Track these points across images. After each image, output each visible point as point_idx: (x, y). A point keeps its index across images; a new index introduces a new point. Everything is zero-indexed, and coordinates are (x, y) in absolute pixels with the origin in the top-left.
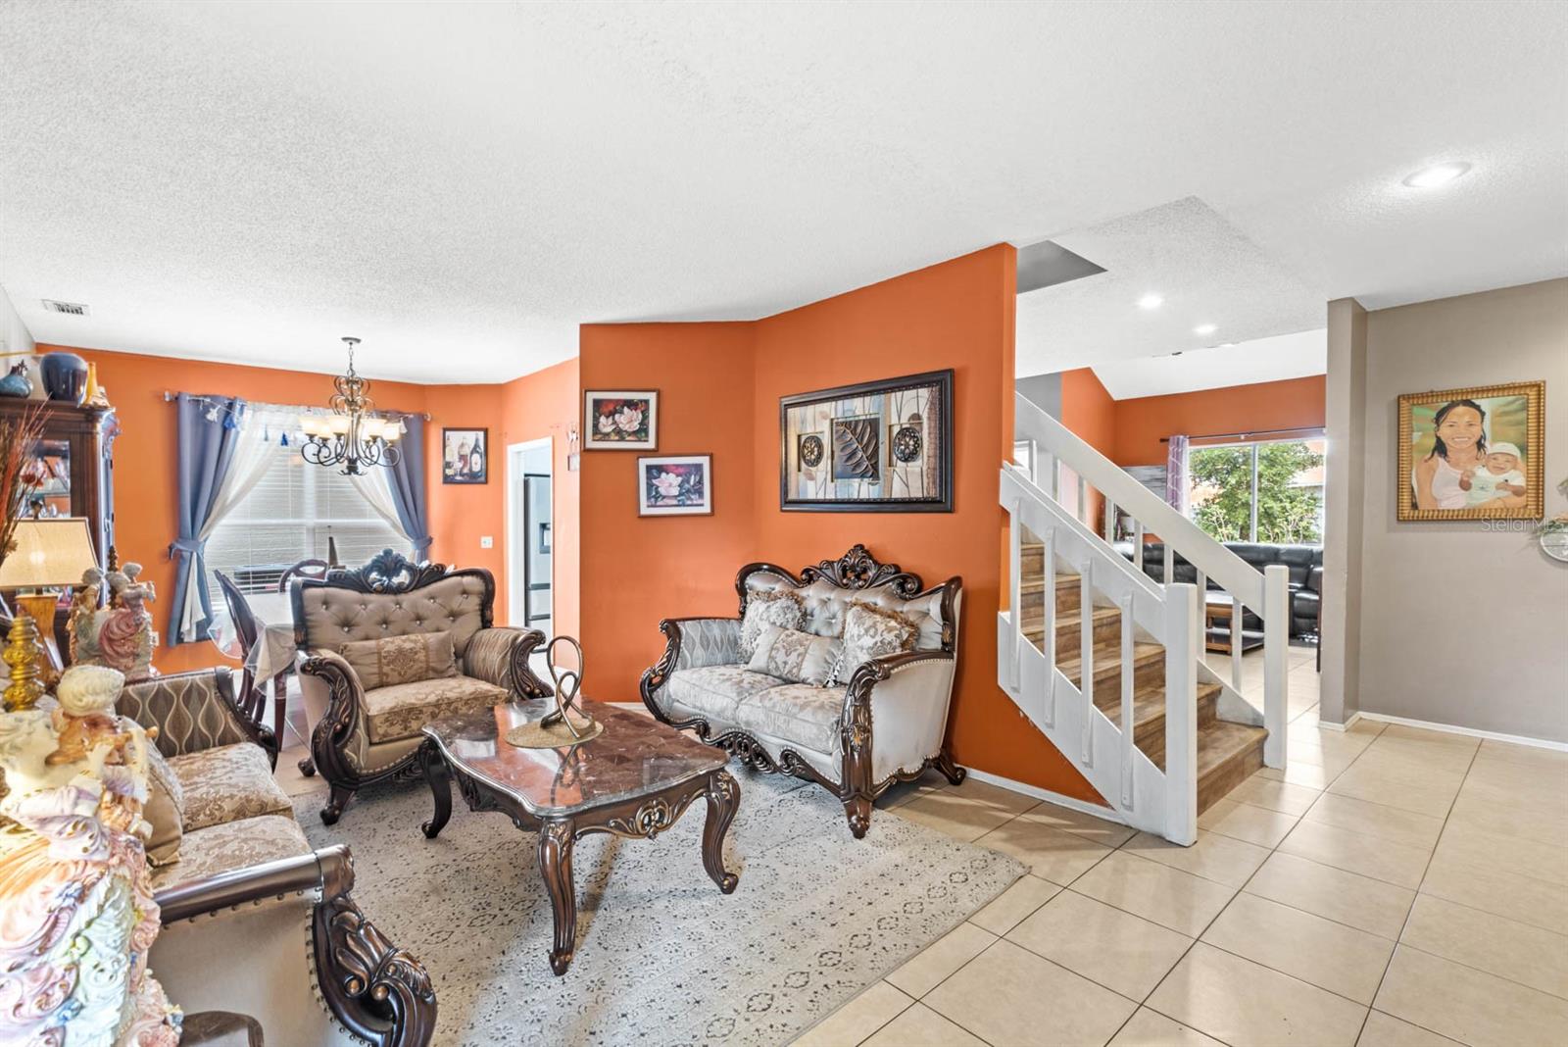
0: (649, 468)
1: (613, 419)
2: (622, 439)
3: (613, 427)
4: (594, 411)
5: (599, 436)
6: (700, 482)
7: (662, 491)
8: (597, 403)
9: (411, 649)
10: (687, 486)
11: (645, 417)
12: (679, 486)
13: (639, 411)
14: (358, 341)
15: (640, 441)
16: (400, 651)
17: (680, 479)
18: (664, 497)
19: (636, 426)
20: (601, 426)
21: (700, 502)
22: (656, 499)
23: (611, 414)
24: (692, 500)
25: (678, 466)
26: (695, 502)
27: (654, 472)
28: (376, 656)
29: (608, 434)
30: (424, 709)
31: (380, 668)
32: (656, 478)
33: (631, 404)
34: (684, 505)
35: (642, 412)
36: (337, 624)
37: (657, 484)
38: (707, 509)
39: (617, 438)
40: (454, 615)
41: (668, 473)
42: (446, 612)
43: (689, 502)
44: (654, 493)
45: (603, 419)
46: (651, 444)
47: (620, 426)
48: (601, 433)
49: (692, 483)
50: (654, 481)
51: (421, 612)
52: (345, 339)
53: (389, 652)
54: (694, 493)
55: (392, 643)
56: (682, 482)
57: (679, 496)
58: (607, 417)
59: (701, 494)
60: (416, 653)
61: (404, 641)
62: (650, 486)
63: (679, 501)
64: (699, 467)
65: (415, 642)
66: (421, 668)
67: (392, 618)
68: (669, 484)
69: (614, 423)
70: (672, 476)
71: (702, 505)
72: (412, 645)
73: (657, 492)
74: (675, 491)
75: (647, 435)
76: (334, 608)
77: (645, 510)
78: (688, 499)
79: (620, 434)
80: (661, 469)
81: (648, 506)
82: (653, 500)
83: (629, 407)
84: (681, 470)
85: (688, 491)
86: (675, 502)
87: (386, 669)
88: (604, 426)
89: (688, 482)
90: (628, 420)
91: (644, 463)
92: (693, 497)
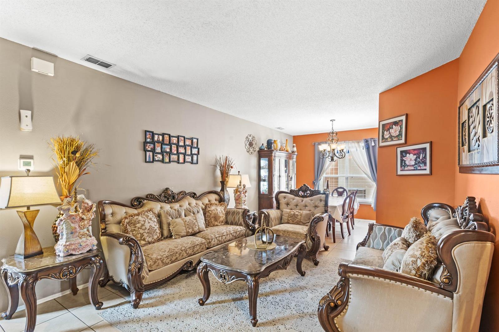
0: (402, 152)
1: (389, 132)
2: (392, 140)
3: (389, 135)
4: (383, 130)
5: (384, 140)
6: (425, 157)
7: (407, 163)
8: (383, 125)
9: (297, 215)
10: (418, 160)
11: (401, 128)
12: (415, 160)
13: (399, 126)
14: (334, 120)
15: (399, 140)
16: (294, 214)
17: (415, 156)
18: (408, 166)
19: (398, 133)
20: (385, 136)
21: (424, 168)
22: (404, 166)
23: (389, 130)
24: (420, 166)
25: (414, 150)
26: (422, 168)
27: (404, 154)
28: (288, 214)
29: (387, 139)
30: (281, 232)
31: (288, 218)
32: (404, 157)
33: (396, 123)
34: (417, 170)
35: (400, 126)
36: (285, 204)
37: (405, 160)
38: (428, 172)
39: (390, 140)
40: (316, 207)
41: (409, 154)
42: (314, 205)
43: (419, 168)
44: (404, 164)
45: (385, 133)
46: (403, 141)
47: (392, 134)
48: (385, 139)
49: (421, 158)
50: (404, 158)
51: (307, 204)
52: (331, 121)
53: (291, 214)
54: (422, 163)
55: (293, 211)
56: (416, 158)
57: (414, 165)
58: (387, 131)
59: (425, 164)
60: (298, 216)
61: (296, 212)
62: (402, 160)
63: (414, 168)
64: (424, 149)
65: (299, 213)
66: (298, 221)
67: (299, 204)
68: (410, 159)
69: (390, 133)
70: (411, 155)
71: (425, 169)
72: (298, 213)
73: (405, 163)
74: (413, 163)
75: (402, 137)
76: (286, 199)
77: (400, 173)
78: (418, 166)
79: (391, 137)
80: (407, 152)
81: (401, 170)
82: (403, 167)
83: (395, 125)
84: (416, 152)
85: (419, 162)
86: (413, 168)
87: (289, 219)
88: (386, 135)
89: (419, 158)
90: (395, 131)
91: (399, 150)
92: (421, 165)
